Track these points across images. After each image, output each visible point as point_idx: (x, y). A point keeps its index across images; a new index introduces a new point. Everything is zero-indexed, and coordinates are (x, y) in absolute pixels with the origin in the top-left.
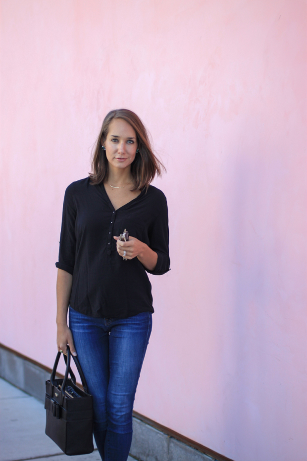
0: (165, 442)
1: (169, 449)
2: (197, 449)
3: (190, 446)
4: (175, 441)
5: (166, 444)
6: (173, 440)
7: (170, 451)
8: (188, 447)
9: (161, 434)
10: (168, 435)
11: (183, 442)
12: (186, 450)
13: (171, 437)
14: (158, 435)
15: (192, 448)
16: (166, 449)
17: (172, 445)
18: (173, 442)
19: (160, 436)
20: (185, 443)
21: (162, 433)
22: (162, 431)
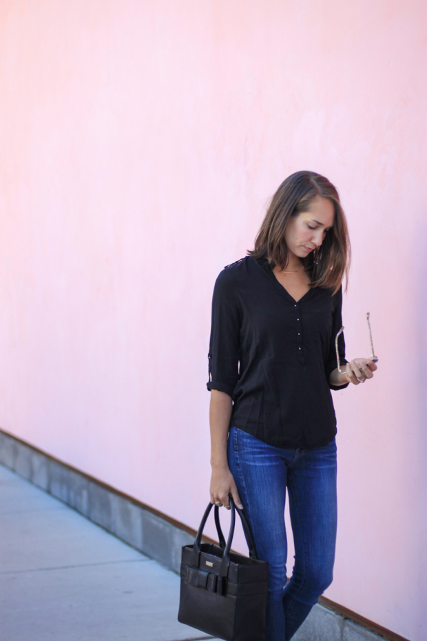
0: (337, 625)
1: (342, 636)
2: (382, 636)
3: (372, 631)
4: (351, 624)
5: (338, 629)
6: (348, 622)
7: (344, 638)
8: (369, 633)
9: (331, 614)
10: (341, 615)
11: (362, 625)
12: (366, 637)
13: (346, 618)
14: (328, 615)
15: (375, 634)
16: (338, 636)
17: (347, 629)
18: (348, 626)
19: (331, 617)
20: (365, 627)
21: (333, 613)
22: (333, 610)
